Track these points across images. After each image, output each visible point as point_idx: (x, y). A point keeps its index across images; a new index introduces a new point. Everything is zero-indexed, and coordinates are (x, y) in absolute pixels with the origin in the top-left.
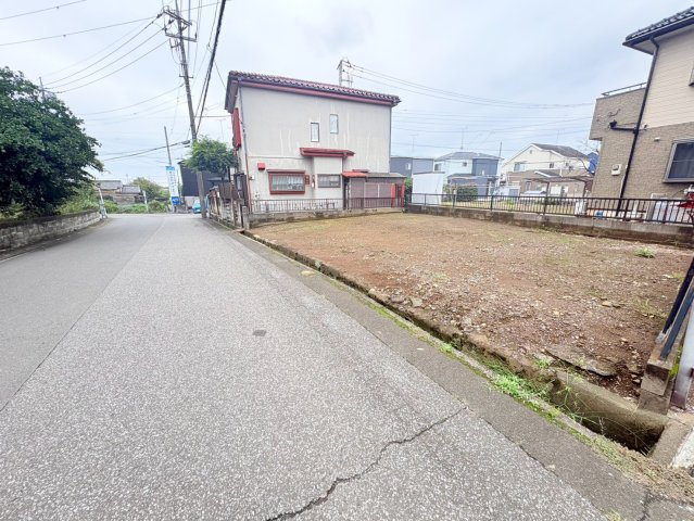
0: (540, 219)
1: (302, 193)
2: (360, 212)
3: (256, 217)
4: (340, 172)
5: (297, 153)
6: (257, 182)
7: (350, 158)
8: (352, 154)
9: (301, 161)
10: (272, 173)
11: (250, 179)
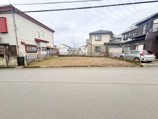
0: (90, 56)
1: (36, 52)
2: (52, 57)
3: (29, 61)
4: (46, 47)
5: (34, 40)
6: (21, 48)
7: (48, 43)
8: (49, 42)
9: (35, 42)
10: (26, 46)
11: (19, 47)
